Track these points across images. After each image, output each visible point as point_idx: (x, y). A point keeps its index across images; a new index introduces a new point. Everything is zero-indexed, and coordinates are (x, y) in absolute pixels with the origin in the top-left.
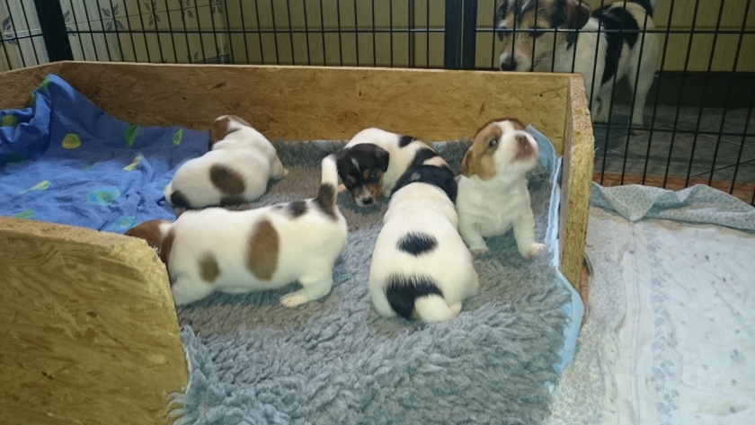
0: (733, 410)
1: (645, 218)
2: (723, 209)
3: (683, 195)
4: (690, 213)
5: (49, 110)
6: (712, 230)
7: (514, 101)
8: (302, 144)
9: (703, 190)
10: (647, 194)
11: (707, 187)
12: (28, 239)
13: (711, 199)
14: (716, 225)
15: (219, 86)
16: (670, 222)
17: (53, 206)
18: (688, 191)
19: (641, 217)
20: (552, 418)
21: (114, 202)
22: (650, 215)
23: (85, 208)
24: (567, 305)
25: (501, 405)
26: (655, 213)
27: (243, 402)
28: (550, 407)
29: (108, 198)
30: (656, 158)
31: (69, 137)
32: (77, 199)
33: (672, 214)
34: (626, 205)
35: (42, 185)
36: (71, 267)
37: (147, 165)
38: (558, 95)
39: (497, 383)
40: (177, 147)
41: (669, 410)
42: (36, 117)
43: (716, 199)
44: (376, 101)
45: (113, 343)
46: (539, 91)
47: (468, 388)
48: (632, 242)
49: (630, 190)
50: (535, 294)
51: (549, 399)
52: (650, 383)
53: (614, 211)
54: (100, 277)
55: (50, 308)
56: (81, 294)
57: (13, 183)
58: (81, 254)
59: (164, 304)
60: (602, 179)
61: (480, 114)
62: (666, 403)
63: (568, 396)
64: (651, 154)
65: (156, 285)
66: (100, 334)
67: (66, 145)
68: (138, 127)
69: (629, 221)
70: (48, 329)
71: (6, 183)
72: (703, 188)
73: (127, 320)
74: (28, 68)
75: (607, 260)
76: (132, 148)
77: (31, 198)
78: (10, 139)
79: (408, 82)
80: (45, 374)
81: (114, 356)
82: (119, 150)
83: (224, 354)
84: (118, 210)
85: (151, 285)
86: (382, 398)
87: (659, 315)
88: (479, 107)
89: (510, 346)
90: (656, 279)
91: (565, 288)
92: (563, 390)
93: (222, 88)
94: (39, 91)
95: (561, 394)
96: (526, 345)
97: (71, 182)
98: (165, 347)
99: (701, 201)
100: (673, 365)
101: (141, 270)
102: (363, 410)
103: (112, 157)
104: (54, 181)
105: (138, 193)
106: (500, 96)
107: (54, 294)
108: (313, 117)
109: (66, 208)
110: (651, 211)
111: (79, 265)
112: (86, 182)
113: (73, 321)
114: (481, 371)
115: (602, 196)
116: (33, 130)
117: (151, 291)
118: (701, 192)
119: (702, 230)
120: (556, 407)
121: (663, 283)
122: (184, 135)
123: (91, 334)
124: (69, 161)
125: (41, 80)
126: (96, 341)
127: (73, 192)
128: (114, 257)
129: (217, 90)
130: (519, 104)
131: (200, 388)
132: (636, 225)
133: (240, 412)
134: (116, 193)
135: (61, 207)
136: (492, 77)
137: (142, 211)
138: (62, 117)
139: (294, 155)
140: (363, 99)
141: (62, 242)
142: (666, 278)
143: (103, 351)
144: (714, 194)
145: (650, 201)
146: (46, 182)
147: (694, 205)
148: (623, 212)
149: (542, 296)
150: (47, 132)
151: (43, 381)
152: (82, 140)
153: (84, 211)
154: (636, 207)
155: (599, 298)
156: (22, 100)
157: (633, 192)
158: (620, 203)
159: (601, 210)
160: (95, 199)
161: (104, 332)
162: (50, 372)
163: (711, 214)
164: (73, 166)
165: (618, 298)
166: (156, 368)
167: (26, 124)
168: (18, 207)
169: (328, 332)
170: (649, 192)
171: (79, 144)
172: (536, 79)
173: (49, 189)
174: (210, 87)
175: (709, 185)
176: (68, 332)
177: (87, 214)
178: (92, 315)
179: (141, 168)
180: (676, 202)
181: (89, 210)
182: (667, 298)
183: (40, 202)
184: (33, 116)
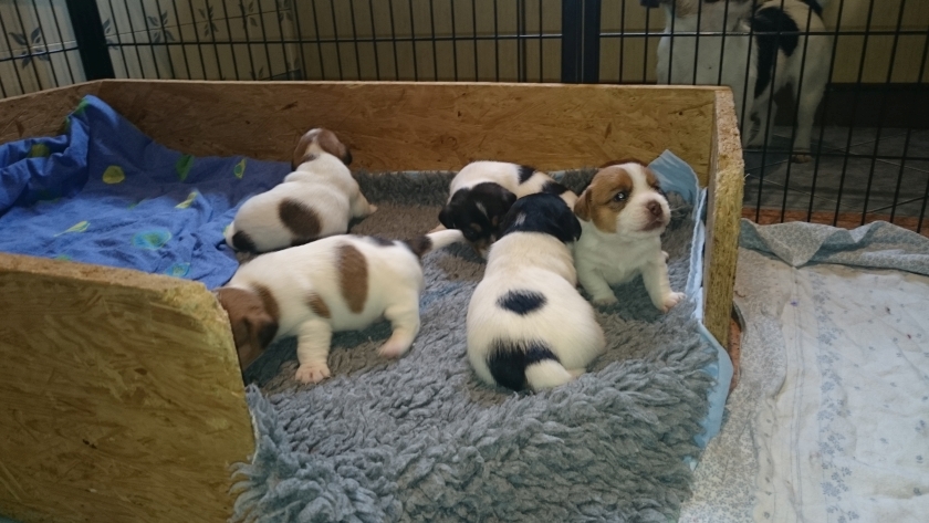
0: (918, 492)
1: (811, 263)
2: (908, 251)
3: (858, 234)
4: (867, 255)
5: (86, 138)
6: (895, 276)
7: (647, 121)
8: (389, 175)
9: (885, 228)
10: (813, 234)
11: (889, 225)
12: (67, 283)
13: (893, 238)
14: (900, 270)
15: (290, 106)
16: (842, 267)
17: (93, 250)
18: (864, 229)
19: (806, 261)
20: (693, 500)
21: (165, 246)
22: (817, 258)
23: (130, 253)
24: (712, 366)
25: (631, 484)
26: (824, 255)
27: (320, 475)
28: (691, 488)
29: (158, 241)
30: (825, 190)
31: (111, 169)
32: (122, 242)
33: (845, 258)
34: (786, 246)
35: (81, 226)
36: (116, 315)
37: (203, 201)
38: (701, 113)
39: (625, 458)
40: (239, 181)
41: (838, 492)
42: (71, 145)
43: (899, 238)
44: (478, 122)
45: (167, 405)
46: (678, 108)
47: (591, 463)
48: (795, 292)
49: (792, 229)
50: (673, 352)
51: (689, 478)
52: (814, 459)
53: (773, 255)
54: (151, 327)
55: (92, 364)
56: (129, 348)
57: (45, 225)
58: (129, 299)
59: (226, 358)
60: (757, 216)
61: (606, 137)
62: (835, 483)
63: (714, 474)
64: (817, 185)
65: (217, 336)
66: (152, 394)
67: (107, 179)
68: (193, 157)
69: (791, 266)
70: (89, 389)
71: (37, 224)
72: (883, 226)
73: (183, 377)
74: (60, 88)
75: (763, 313)
76: (186, 182)
77: (68, 242)
78: (41, 172)
79: (518, 99)
80: (87, 443)
81: (167, 420)
82: (170, 184)
83: (298, 421)
84: (169, 255)
85: (210, 335)
86: (486, 474)
87: (826, 379)
88: (604, 129)
89: (641, 414)
90: (824, 336)
91: (710, 344)
92: (708, 467)
93: (293, 109)
94: (77, 116)
95: (704, 471)
96: (662, 412)
97: (114, 223)
98: (227, 409)
99: (882, 242)
100: (843, 438)
101: (199, 317)
102: (463, 487)
103: (162, 193)
104: (93, 221)
105: (193, 235)
106: (630, 115)
107: (97, 347)
108: (403, 142)
109: (108, 254)
110: (818, 253)
111: (126, 313)
112: (131, 223)
113: (119, 379)
114: (607, 444)
115: (757, 236)
116: (68, 162)
117: (210, 342)
118: (881, 230)
119: (883, 277)
120: (699, 488)
121: (833, 341)
122: (247, 166)
123: (141, 394)
124: (111, 198)
125: (77, 102)
126: (147, 402)
127: (116, 235)
128: (167, 303)
129: (288, 112)
130: (654, 124)
131: (269, 458)
132: (800, 271)
133: (317, 486)
134: (167, 235)
135: (100, 252)
136: (621, 91)
137: (198, 256)
138: (102, 146)
139: (380, 189)
140: (463, 121)
141: (106, 285)
142: (836, 334)
143: (154, 415)
144: (898, 233)
145: (817, 242)
146: (84, 223)
147: (872, 246)
148: (783, 255)
149: (681, 354)
150: (85, 163)
151: (85, 451)
152: (127, 174)
153: (130, 256)
154: (800, 249)
155: (753, 359)
156: (54, 126)
157: (796, 231)
158: (781, 245)
159: (757, 253)
160: (142, 243)
161: (156, 392)
162: (93, 440)
163: (893, 256)
164: (116, 204)
165: (776, 358)
166: (217, 434)
167: (60, 154)
168: (52, 252)
169: (422, 397)
170: (815, 231)
171: (122, 178)
172: (673, 94)
173: (88, 231)
174: (278, 108)
175: (891, 222)
176: (114, 392)
177: (133, 260)
178: (142, 371)
179: (197, 206)
180: (850, 243)
181: (135, 255)
182: (837, 359)
183: (78, 246)
184: (67, 145)
